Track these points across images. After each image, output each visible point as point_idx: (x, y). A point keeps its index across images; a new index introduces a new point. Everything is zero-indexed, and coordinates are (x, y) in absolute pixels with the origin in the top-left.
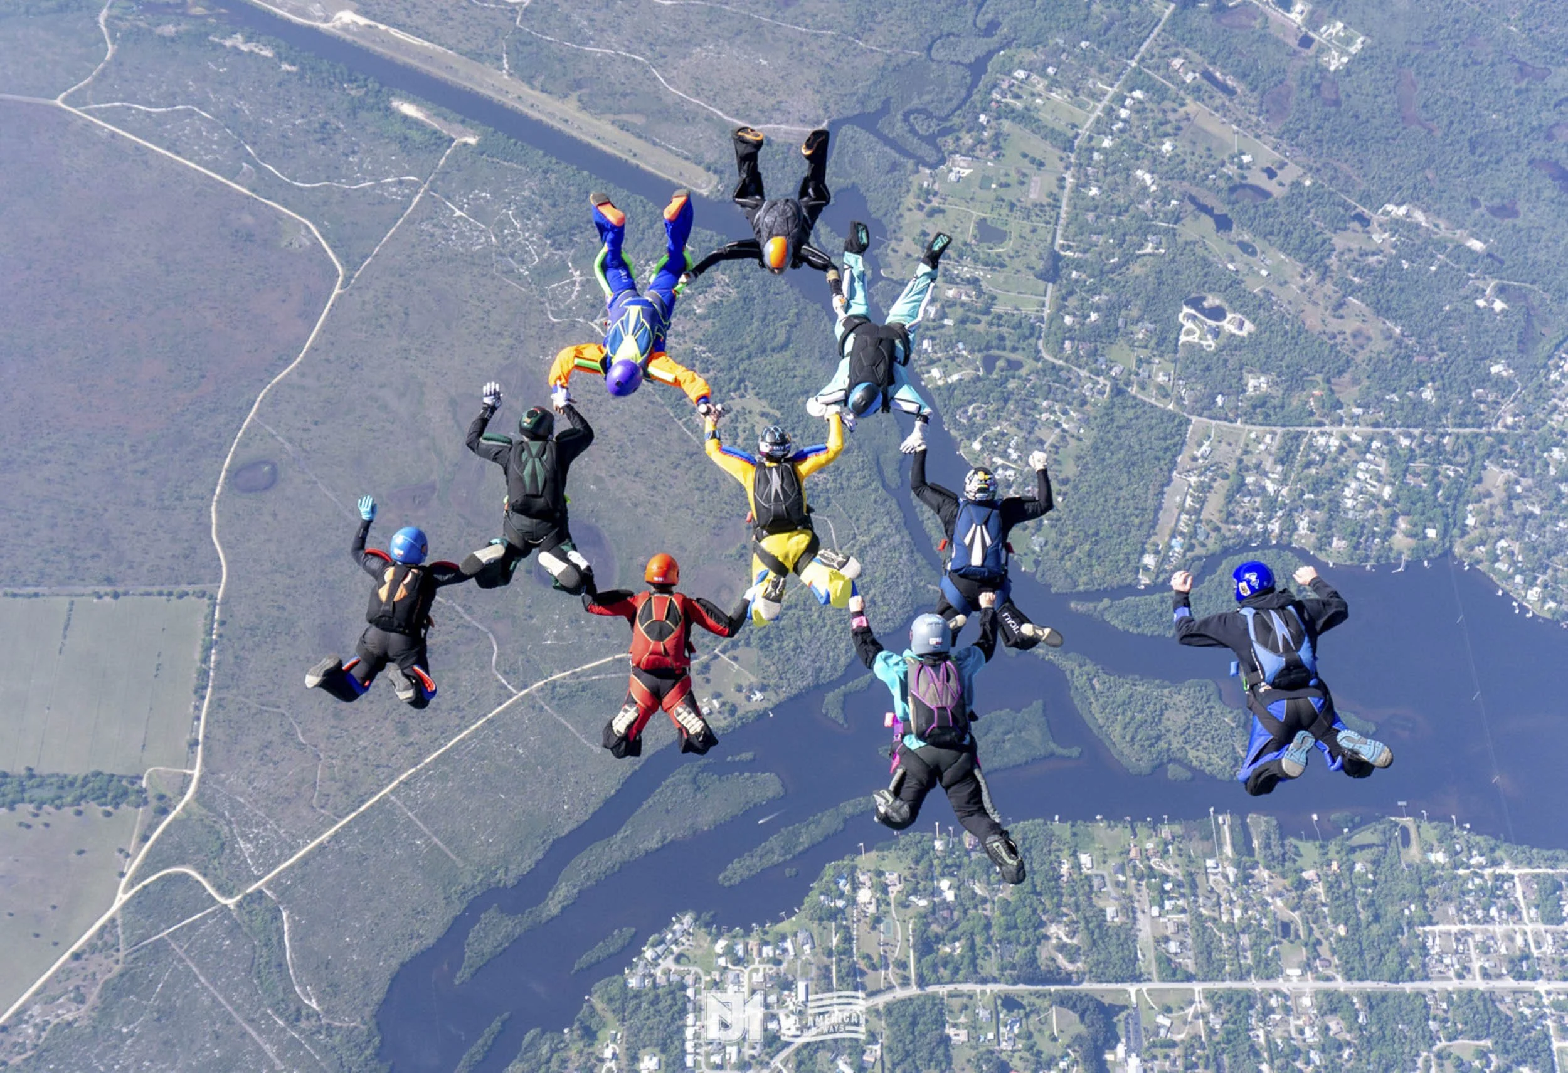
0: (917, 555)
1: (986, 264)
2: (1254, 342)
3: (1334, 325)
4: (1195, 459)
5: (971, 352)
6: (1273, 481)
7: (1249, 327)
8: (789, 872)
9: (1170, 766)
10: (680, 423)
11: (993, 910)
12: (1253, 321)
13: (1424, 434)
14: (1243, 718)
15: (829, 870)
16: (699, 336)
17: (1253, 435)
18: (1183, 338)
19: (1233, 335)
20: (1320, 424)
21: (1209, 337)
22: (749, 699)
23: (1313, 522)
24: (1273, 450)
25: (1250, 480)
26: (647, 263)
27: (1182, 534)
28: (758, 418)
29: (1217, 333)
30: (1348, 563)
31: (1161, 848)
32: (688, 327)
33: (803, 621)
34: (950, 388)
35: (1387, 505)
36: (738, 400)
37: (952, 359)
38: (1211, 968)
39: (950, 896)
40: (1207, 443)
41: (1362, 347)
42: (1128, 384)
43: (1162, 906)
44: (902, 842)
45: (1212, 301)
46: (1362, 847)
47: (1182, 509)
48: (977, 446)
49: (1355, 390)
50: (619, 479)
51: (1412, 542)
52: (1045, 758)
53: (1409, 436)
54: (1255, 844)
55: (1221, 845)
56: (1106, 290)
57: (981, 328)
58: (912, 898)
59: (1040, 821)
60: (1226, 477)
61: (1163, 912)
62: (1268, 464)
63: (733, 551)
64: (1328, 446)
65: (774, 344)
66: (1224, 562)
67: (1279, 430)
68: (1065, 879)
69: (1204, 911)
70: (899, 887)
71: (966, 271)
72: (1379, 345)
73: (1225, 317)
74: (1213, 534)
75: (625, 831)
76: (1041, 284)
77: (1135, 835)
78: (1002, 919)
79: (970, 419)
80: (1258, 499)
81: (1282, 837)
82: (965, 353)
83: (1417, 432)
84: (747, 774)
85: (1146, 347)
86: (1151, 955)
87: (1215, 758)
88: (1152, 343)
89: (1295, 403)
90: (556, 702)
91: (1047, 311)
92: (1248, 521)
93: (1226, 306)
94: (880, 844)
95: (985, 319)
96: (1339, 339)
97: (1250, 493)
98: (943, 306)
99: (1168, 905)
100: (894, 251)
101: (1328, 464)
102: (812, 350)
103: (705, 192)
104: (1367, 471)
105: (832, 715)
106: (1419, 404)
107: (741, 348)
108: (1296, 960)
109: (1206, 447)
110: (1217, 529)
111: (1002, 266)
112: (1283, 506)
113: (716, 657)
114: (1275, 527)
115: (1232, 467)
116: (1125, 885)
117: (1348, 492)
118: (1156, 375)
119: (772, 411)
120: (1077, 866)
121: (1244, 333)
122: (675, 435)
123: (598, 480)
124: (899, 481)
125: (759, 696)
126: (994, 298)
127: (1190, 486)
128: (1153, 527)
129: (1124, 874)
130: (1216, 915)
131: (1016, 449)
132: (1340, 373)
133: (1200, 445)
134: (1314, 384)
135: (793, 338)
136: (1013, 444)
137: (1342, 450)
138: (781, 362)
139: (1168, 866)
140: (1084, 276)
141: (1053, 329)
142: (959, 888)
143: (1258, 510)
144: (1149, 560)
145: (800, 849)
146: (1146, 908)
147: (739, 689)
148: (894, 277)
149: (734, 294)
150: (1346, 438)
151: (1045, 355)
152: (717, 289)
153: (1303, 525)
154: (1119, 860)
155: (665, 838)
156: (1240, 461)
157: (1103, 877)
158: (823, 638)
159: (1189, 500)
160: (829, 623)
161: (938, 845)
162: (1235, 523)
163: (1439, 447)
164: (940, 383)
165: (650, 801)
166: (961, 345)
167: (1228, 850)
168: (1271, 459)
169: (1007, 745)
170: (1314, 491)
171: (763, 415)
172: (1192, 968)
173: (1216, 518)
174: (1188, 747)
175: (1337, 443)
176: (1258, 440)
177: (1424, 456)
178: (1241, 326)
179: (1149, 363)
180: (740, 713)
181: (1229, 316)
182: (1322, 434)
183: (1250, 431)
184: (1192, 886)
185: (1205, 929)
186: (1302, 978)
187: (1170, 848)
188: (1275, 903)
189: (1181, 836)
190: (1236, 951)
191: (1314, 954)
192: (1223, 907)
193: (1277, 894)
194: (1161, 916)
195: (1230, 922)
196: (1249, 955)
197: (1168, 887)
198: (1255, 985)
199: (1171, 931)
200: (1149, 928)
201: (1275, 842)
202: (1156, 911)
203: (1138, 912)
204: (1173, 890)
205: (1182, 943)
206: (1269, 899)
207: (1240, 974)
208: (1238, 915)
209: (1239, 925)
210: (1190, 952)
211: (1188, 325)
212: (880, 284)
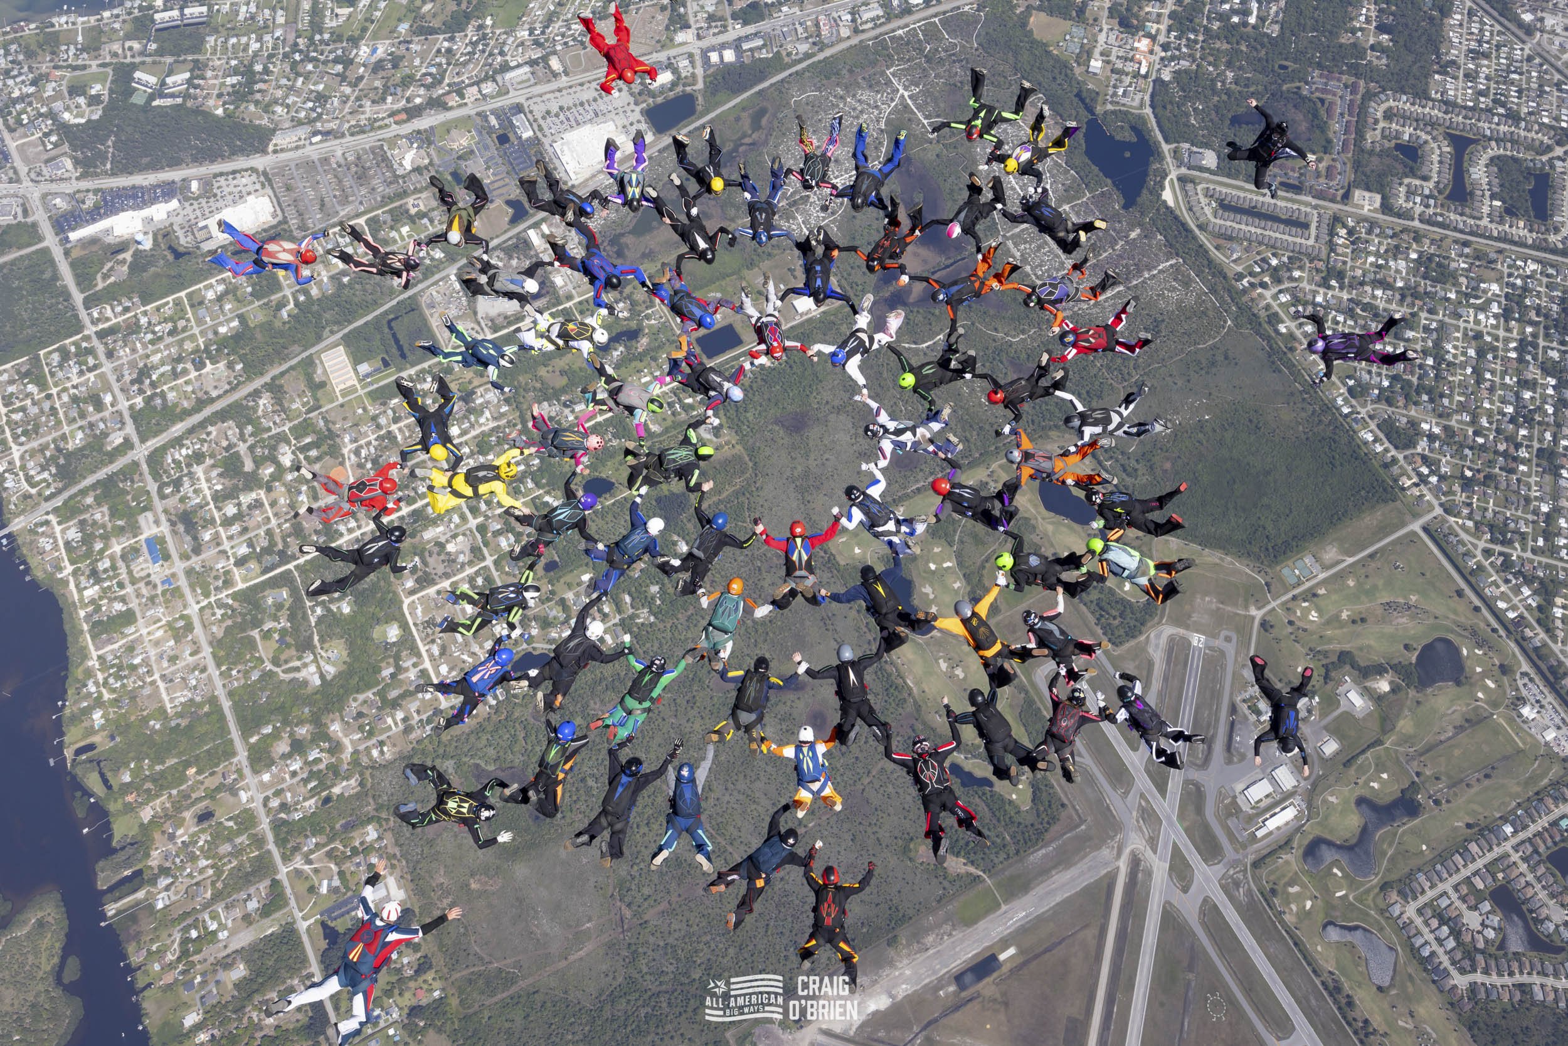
9: (66, 981)
31: (156, 957)
38: (262, 867)
43: (214, 933)
46: (105, 782)
54: (128, 873)
55: (138, 903)
61: (222, 927)
68: (215, 1032)
69: (208, 895)
81: (114, 851)
86: (266, 921)
87: (45, 944)
99: (213, 926)
108: (231, 799)
116: (204, 974)
120: (198, 1027)
129: (194, 978)
130: (209, 882)
139: (173, 942)
146: (221, 945)
154: (181, 989)
157: (202, 998)
167: (140, 895)
172: (267, 882)
174: (40, 975)
184: (186, 915)
185: (225, 886)
186: (246, 789)
187: (154, 948)
188: (182, 834)
189: (138, 942)
190: (237, 852)
191: (219, 788)
192: (199, 878)
193: (172, 837)
194: (225, 927)
195: (212, 867)
196: (238, 840)
197: (194, 934)
198: (265, 825)
199: (238, 913)
200: (241, 935)
201: (121, 857)
202: (223, 935)
203: (229, 951)
204: (196, 928)
205: (246, 901)
206: (179, 841)
207: (258, 841)
208: (203, 863)
209: (213, 857)
210: (252, 890)
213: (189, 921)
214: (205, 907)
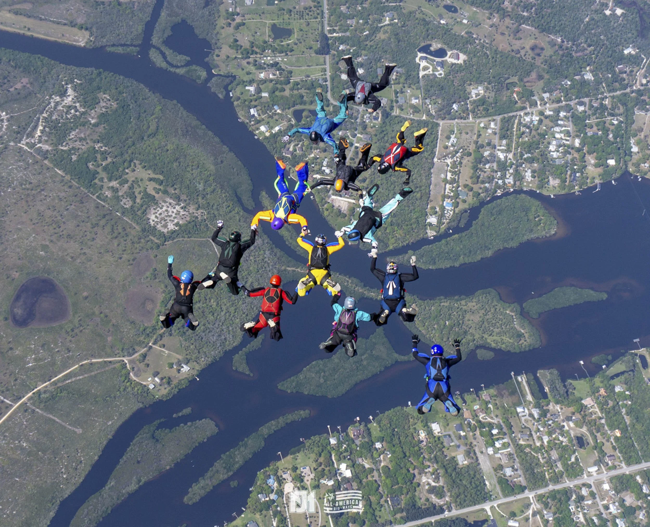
0: (275, 250)
1: (281, 52)
2: (467, 65)
3: (517, 44)
4: (447, 147)
5: (283, 110)
6: (502, 151)
7: (463, 57)
8: (234, 484)
9: (478, 351)
10: (94, 197)
11: (380, 476)
12: (465, 53)
13: (591, 101)
14: (519, 309)
15: (260, 475)
16: (96, 137)
17: (482, 125)
18: (422, 74)
19: (453, 64)
20: (524, 108)
21: (439, 68)
22: (179, 371)
23: (533, 172)
24: (497, 131)
25: (486, 154)
26: (51, 98)
27: (449, 197)
28: (148, 183)
29: (442, 64)
30: (563, 192)
31: (484, 407)
32: (88, 133)
33: (207, 311)
34: (274, 136)
35: (579, 150)
36: (131, 174)
37: (271, 117)
38: (536, 480)
39: (348, 474)
40: (453, 136)
41: (539, 55)
42: (392, 108)
43: (493, 445)
44: (308, 444)
45: (435, 46)
47: (446, 181)
49: (541, 83)
50: (59, 244)
51: (600, 170)
52: (392, 365)
53: (581, 104)
54: (547, 389)
55: (524, 396)
56: (363, 52)
57: (287, 93)
58: (322, 481)
59: (399, 408)
60: (469, 154)
61: (496, 450)
62: (496, 140)
63: (148, 274)
64: (532, 121)
65: (150, 132)
66: (482, 210)
67: (498, 118)
68: (424, 443)
69: (521, 442)
70: (312, 476)
71: (269, 60)
72: (549, 52)
73: (446, 55)
74: (471, 193)
75: (112, 483)
76: (321, 57)
77: (465, 402)
78: (388, 481)
79: (292, 154)
80: (495, 165)
81: (564, 381)
82: (279, 111)
83: (586, 100)
84: (189, 424)
85: (399, 83)
86: (495, 481)
87: (506, 339)
88: (402, 80)
89: (504, 99)
90: (42, 405)
91: (328, 74)
92: (490, 179)
93: (445, 47)
94: (293, 450)
95: (287, 87)
96: (523, 53)
97: (488, 162)
98: (258, 85)
99: (498, 445)
100: (218, 56)
101: (534, 133)
102: (176, 131)
103: (82, 44)
104: (561, 132)
105: (240, 370)
106: (584, 83)
107: (127, 139)
108: (592, 461)
109: (453, 139)
110: (471, 189)
111: (292, 51)
112: (512, 164)
113: (151, 347)
114: (510, 180)
115: (472, 148)
116: (465, 437)
117: (552, 148)
118: (410, 100)
119: (156, 176)
120: (430, 432)
121: (460, 61)
122: (93, 205)
123: (44, 248)
124: (253, 204)
125: (185, 369)
126: (291, 72)
127: (448, 166)
128: (429, 197)
129: (464, 431)
130: (531, 443)
131: (328, 166)
132: (528, 74)
133: (448, 138)
134: (514, 84)
135: (161, 125)
136: (325, 163)
137: (540, 121)
138: (157, 143)
139: (492, 418)
140: (348, 47)
141: (335, 84)
142: (353, 466)
143: (496, 172)
144: (433, 220)
145: (237, 466)
146: (484, 450)
147: (171, 366)
148: (222, 74)
149: (115, 105)
150: (541, 113)
151: (332, 101)
152: (102, 104)
153: (528, 175)
154: (458, 422)
155: (140, 481)
156: (476, 142)
157: (449, 436)
158: (223, 319)
159: (449, 175)
160: (224, 308)
161: (333, 441)
162: (483, 182)
163: (603, 107)
164: (267, 134)
165: (124, 457)
166: (276, 107)
167: (529, 397)
168: (497, 137)
169: (365, 363)
170: (529, 152)
171: (150, 180)
172: (524, 483)
173: (469, 182)
174: (486, 336)
175: (538, 118)
176: (486, 128)
177: (594, 114)
178: (458, 59)
179: (402, 92)
180: (175, 382)
181: (449, 53)
182: (526, 114)
183: (479, 123)
184: (510, 427)
185: (526, 454)
186: (599, 472)
187: (490, 406)
188: (569, 426)
189: (496, 396)
190: (550, 463)
191: (602, 453)
192: (535, 436)
193: (569, 419)
194: (495, 453)
195: (542, 445)
196: (559, 464)
197: (495, 432)
198: (568, 484)
199: (504, 461)
200: (488, 463)
201: (559, 385)
202: (490, 451)
203: (478, 454)
204: (499, 433)
205: (513, 467)
206: (565, 424)
207: (557, 479)
208: (546, 439)
209: (548, 446)
210: (520, 472)
211: (423, 64)
212: (214, 79)
213: (505, 430)
214: (514, 440)
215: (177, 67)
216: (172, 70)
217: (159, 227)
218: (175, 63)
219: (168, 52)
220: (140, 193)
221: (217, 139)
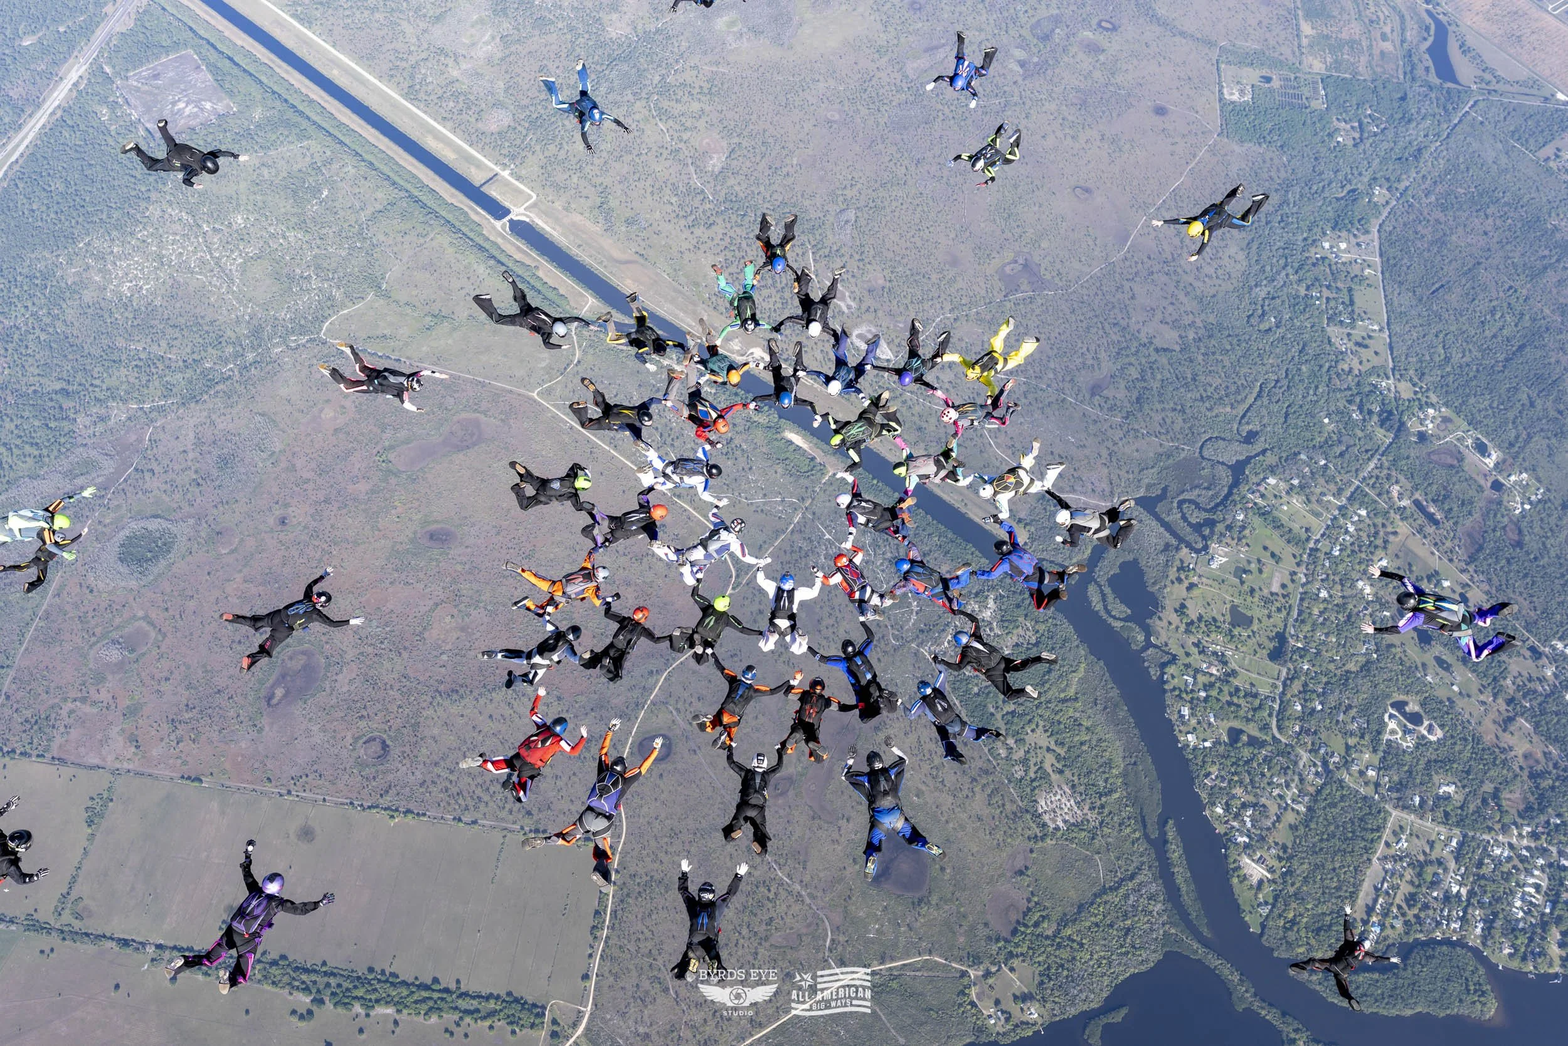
1: (1233, 644)
2: (1440, 747)
4: (1392, 848)
5: (1218, 722)
7: (1438, 733)
12: (1442, 728)
17: (1441, 836)
18: (1387, 737)
19: (1425, 739)
20: (1495, 832)
21: (1409, 738)
22: (1023, 1010)
24: (1456, 851)
27: (1378, 915)
28: (1046, 754)
29: (1414, 735)
30: (1514, 968)
35: (1545, 916)
37: (1201, 724)
40: (1403, 836)
41: (1531, 767)
45: (1413, 707)
47: (1379, 892)
48: (1219, 810)
50: (935, 794)
56: (1325, 680)
57: (1224, 698)
62: (1452, 864)
64: (1501, 854)
66: (1415, 952)
71: (1218, 649)
76: (1274, 667)
79: (1213, 782)
82: (1213, 722)
85: (1355, 737)
89: (1473, 808)
91: (1279, 693)
93: (1423, 713)
95: (1227, 690)
96: (1510, 755)
100: (1160, 618)
104: (1533, 884)
105: (1092, 1043)
109: (1403, 842)
111: (1245, 645)
113: (1001, 968)
114: (1455, 924)
117: (1516, 902)
118: (1366, 768)
119: (1057, 749)
121: (1436, 739)
125: (1032, 1013)
126: (1236, 674)
127: (1387, 873)
131: (1250, 816)
133: (1398, 837)
136: (1247, 812)
137: (1510, 859)
147: (1015, 1000)
148: (1162, 646)
150: (1514, 849)
151: (1275, 733)
156: (1428, 856)
159: (1385, 885)
164: (1192, 746)
166: (1210, 715)
168: (1454, 859)
173: (1406, 905)
175: (1509, 853)
176: (1446, 842)
178: (1434, 734)
180: (1014, 1022)
181: (1426, 723)
182: (1497, 842)
183: (1438, 831)
211: (1392, 725)
212: (1151, 651)
215: (1114, 617)
216: (1110, 620)
217: (1046, 817)
218: (1113, 613)
219: (1110, 597)
220: (1035, 765)
221: (1136, 731)
